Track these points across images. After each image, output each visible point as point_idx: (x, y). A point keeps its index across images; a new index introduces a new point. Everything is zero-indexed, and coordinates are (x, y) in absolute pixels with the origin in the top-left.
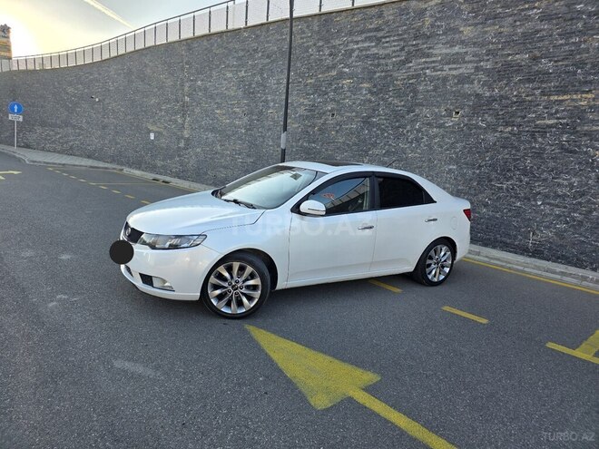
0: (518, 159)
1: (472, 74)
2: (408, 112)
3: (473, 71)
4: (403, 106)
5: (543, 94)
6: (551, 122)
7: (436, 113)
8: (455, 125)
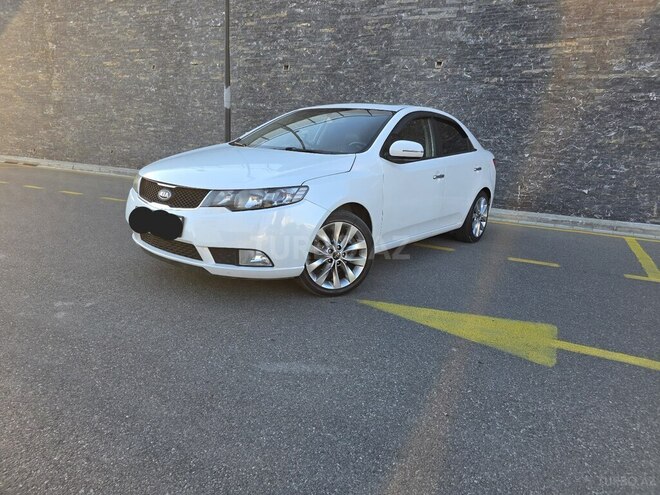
0: (505, 112)
1: (455, 19)
2: (383, 63)
3: (455, 16)
4: (376, 56)
5: (529, 42)
6: (537, 71)
7: (415, 63)
8: (437, 77)
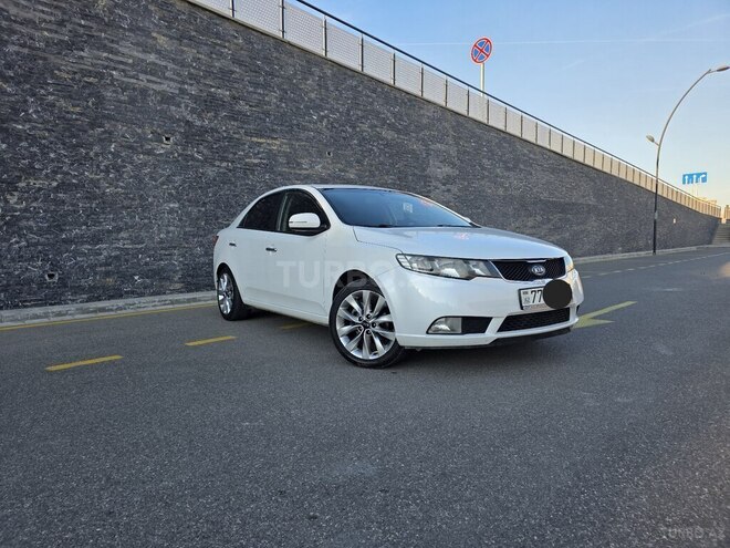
1: (178, 95)
3: (177, 92)
4: (81, 114)
5: (246, 134)
6: (256, 161)
7: (138, 134)
8: (168, 154)
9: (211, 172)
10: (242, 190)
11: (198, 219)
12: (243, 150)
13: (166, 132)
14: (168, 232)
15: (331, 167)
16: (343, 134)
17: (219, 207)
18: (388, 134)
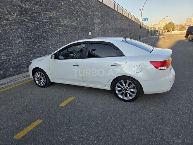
0: (41, 34)
5: (42, 10)
6: (46, 21)
7: (2, 12)
8: (15, 20)
9: (32, 26)
10: (43, 32)
11: (29, 44)
12: (42, 17)
13: (12, 10)
14: (20, 50)
15: (69, 22)
16: (72, 10)
17: (36, 39)
18: (84, 9)
